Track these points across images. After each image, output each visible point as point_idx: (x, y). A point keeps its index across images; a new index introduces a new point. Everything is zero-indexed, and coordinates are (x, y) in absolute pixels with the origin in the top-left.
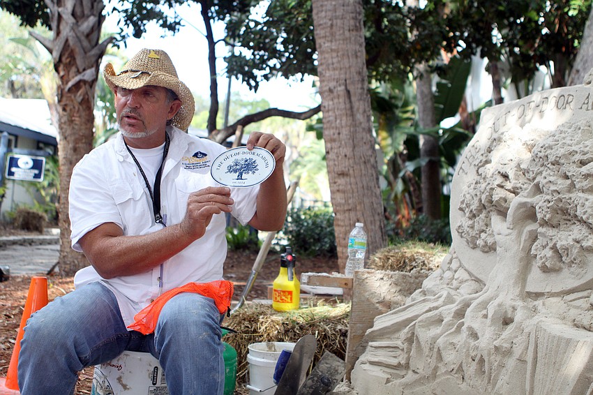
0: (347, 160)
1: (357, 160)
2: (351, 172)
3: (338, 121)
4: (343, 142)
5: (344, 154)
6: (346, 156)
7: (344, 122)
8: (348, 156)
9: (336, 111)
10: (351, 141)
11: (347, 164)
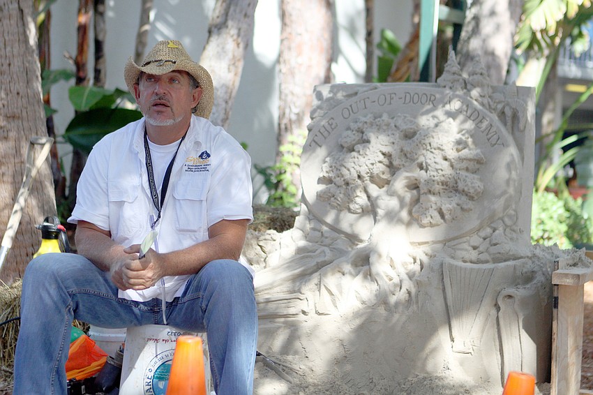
0: (19, 100)
1: (31, 100)
2: (24, 114)
3: (8, 49)
4: (15, 76)
5: (16, 92)
6: (18, 94)
7: (15, 51)
8: (21, 94)
9: (6, 34)
10: (25, 74)
11: (20, 104)
